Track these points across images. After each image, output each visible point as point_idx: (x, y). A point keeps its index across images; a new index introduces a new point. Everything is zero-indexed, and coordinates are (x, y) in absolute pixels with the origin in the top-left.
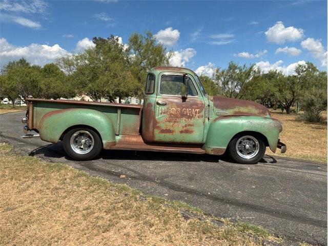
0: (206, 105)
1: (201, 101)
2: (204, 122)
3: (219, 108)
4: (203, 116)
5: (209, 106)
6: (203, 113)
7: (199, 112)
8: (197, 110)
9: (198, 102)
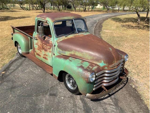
0: (53, 45)
1: (51, 42)
2: (52, 56)
3: (60, 49)
4: (51, 52)
5: (55, 46)
6: (51, 50)
7: (50, 48)
8: (49, 47)
9: (50, 42)
